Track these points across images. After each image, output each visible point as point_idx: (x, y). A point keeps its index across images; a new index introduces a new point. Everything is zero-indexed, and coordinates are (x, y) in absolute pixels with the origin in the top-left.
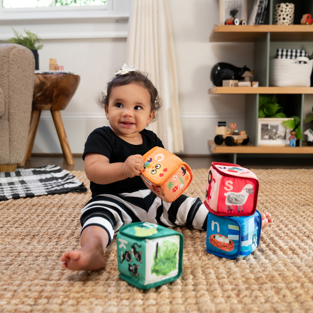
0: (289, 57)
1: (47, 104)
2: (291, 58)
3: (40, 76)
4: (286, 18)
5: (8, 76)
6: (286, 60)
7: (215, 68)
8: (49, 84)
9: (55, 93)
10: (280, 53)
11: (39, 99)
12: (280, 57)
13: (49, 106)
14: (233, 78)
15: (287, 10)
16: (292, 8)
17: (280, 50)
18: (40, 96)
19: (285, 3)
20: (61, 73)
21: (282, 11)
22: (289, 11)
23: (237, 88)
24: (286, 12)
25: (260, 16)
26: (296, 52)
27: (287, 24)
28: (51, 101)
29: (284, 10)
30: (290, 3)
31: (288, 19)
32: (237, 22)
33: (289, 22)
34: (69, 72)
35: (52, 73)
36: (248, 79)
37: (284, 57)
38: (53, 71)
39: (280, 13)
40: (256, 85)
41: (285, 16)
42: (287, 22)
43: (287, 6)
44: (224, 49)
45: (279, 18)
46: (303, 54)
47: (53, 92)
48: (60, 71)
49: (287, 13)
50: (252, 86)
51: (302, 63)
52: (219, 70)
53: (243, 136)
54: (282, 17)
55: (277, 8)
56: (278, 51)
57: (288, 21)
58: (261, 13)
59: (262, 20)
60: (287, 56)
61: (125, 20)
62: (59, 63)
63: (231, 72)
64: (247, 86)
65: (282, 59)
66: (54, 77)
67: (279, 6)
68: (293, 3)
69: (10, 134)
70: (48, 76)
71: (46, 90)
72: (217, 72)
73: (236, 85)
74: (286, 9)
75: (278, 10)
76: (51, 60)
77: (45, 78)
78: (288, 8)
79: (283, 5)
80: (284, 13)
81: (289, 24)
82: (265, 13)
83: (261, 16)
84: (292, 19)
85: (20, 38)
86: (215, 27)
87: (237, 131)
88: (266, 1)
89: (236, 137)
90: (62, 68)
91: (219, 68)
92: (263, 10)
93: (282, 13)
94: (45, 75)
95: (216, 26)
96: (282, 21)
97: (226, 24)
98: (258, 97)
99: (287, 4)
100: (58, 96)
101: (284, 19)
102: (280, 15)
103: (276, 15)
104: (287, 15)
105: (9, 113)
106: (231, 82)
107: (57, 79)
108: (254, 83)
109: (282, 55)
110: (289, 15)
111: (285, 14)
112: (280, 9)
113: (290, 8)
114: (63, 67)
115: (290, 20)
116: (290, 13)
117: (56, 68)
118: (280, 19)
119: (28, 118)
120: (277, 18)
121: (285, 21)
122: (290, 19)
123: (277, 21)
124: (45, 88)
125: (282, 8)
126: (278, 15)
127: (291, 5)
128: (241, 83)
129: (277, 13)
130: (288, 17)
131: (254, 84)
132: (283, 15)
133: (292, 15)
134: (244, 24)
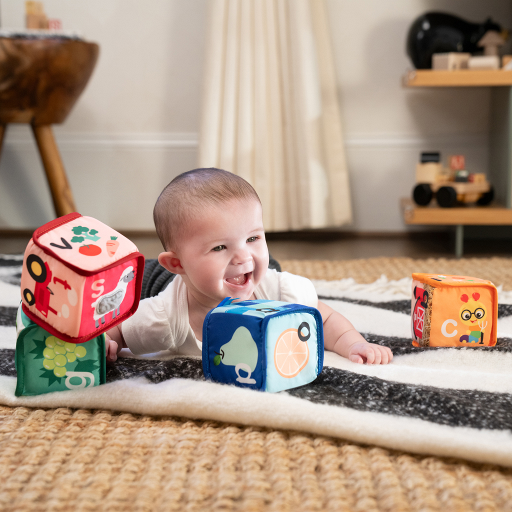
1: (21, 108)
3: (6, 43)
7: (416, 26)
8: (27, 62)
9: (43, 84)
11: (5, 97)
13: (28, 114)
14: (459, 47)
18: (5, 91)
20: (55, 37)
23: (465, 73)
28: (33, 104)
35: (34, 38)
36: (491, 49)
38: (34, 32)
47: (37, 81)
48: (52, 32)
50: (501, 65)
52: (426, 32)
53: (480, 184)
62: (50, 12)
63: (454, 35)
64: (488, 68)
66: (39, 46)
70: (26, 43)
71: (22, 76)
72: (420, 35)
73: (465, 66)
76: (30, 4)
77: (20, 47)
87: (464, 174)
89: (461, 188)
90: (56, 24)
91: (426, 26)
94: (18, 42)
98: (511, 93)
100: (49, 91)
106: (453, 59)
107: (46, 51)
108: (507, 59)
114: (60, 22)
117: (43, 24)
124: (18, 71)
128: (476, 62)
131: (508, 63)
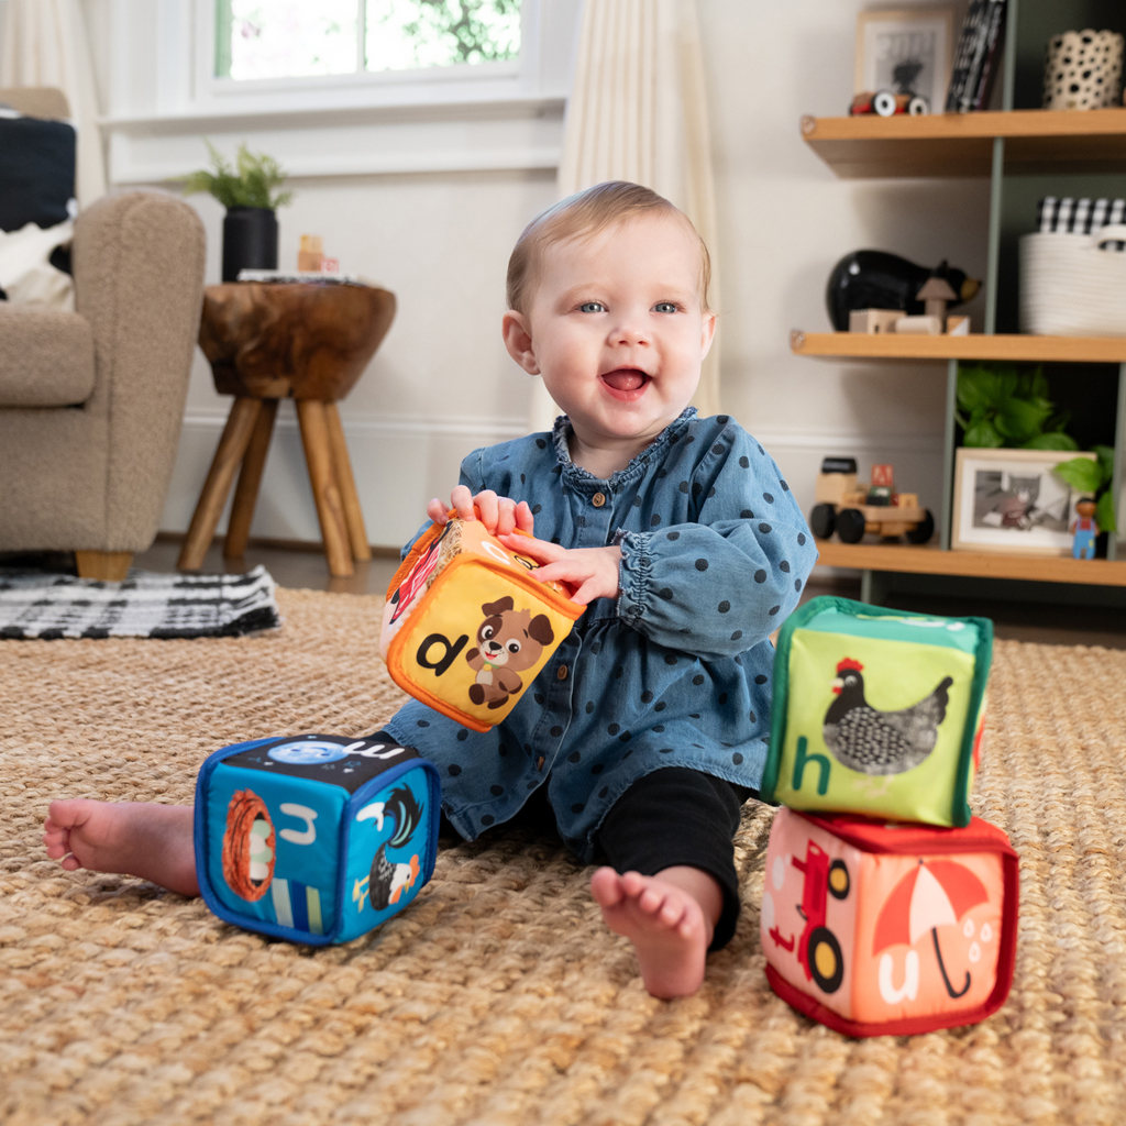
0: (1079, 228)
1: (275, 377)
2: (1087, 231)
3: (256, 289)
4: (1083, 84)
5: (114, 284)
6: (1070, 237)
7: (843, 266)
8: (275, 313)
9: (298, 342)
10: (1048, 212)
11: (252, 360)
12: (1046, 227)
13: (284, 384)
14: (902, 306)
15: (1086, 57)
16: (1107, 49)
17: (1050, 201)
18: (253, 352)
19: (1079, 30)
21: (1067, 61)
22: (1092, 60)
24: (1081, 63)
25: (965, 83)
26: (1109, 210)
27: (1086, 108)
28: (288, 370)
29: (1075, 56)
30: (1098, 29)
31: (1088, 90)
32: (885, 104)
33: (1092, 100)
34: (346, 278)
36: (935, 306)
37: (1062, 227)
38: (299, 274)
39: (1060, 67)
40: (960, 327)
41: (1078, 79)
42: (1085, 102)
43: (1087, 41)
44: (896, 204)
45: (1056, 85)
46: (1116, 216)
47: (290, 339)
48: (326, 274)
49: (1087, 66)
50: (945, 329)
51: (1112, 248)
52: (852, 278)
54: (1066, 83)
55: (1052, 51)
56: (1041, 205)
57: (1090, 97)
58: (967, 71)
59: (975, 95)
60: (1072, 222)
61: (552, 111)
62: (329, 251)
64: (924, 332)
65: (1053, 236)
66: (296, 290)
67: (1059, 44)
68: (1114, 30)
69: (110, 461)
71: (270, 332)
72: (844, 283)
73: (891, 328)
74: (1082, 52)
75: (1055, 56)
76: (304, 238)
78: (1090, 49)
79: (1072, 40)
80: (1073, 66)
81: (1093, 108)
82: (987, 69)
83: (971, 81)
84: (1107, 90)
85: (227, 172)
86: (807, 124)
87: (883, 492)
88: (990, 28)
89: (871, 514)
90: (332, 264)
91: (855, 270)
92: (977, 60)
93: (1066, 69)
95: (810, 119)
96: (1067, 96)
97: (852, 112)
98: (953, 371)
99: (1089, 33)
100: (308, 353)
101: (1074, 88)
102: (1060, 77)
103: (1049, 77)
104: (1087, 75)
105: (111, 395)
106: (874, 317)
107: (302, 300)
108: (952, 321)
109: (1055, 221)
110: (1095, 76)
111: (1080, 71)
112: (1062, 53)
113: (1097, 50)
114: (334, 262)
115: (1097, 94)
116: (1098, 68)
117: (315, 264)
118: (1060, 91)
119: (170, 414)
120: (1050, 87)
121: (1079, 97)
122: (1101, 88)
123: (1050, 99)
124: (264, 325)
125: (1070, 49)
126: (1054, 74)
127: (1103, 39)
128: (905, 322)
129: (1053, 68)
130: (1091, 82)
131: (954, 327)
132: (1072, 74)
133: (1107, 74)
134: (919, 110)
